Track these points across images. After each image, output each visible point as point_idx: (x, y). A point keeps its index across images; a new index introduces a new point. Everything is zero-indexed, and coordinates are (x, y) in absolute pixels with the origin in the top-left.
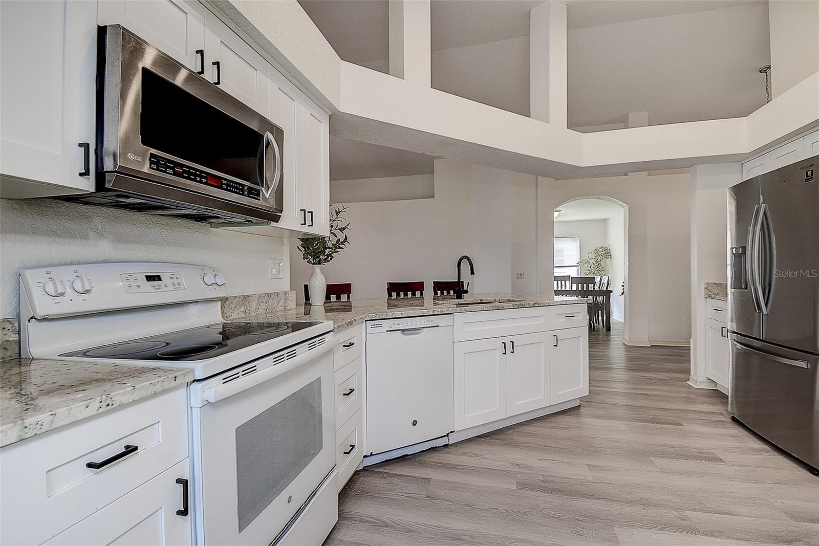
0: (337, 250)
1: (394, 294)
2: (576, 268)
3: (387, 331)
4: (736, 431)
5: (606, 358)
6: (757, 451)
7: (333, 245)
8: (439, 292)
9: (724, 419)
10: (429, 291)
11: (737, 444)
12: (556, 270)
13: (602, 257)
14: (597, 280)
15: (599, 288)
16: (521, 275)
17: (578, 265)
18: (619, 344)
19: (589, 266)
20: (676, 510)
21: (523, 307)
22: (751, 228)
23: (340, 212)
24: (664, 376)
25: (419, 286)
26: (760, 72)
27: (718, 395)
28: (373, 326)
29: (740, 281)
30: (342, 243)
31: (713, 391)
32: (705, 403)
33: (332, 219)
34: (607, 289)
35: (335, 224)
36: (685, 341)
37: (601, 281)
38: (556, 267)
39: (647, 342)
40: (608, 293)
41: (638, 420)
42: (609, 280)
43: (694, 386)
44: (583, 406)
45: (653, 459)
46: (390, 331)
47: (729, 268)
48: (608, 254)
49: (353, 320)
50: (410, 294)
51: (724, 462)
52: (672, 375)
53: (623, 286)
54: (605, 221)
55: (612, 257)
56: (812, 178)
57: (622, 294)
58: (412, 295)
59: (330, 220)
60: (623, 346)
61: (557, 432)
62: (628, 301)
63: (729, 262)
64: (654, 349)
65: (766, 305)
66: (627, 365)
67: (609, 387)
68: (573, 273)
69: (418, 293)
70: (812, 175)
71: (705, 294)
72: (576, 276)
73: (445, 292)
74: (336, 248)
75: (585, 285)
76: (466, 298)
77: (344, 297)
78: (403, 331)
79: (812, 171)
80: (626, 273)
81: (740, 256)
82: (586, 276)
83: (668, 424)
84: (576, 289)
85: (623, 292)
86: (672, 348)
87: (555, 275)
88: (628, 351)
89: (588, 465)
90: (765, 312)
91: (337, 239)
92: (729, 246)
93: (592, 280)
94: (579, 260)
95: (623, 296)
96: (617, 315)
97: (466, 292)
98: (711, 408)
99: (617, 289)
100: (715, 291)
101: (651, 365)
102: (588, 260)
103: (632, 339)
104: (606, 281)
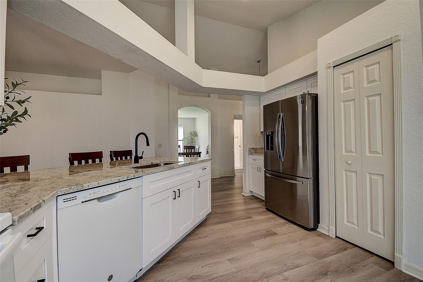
0: (13, 123)
1: (76, 163)
2: (182, 141)
3: (82, 202)
7: (8, 117)
8: (114, 158)
9: (264, 210)
10: (106, 158)
11: (276, 222)
13: (193, 136)
16: (160, 145)
19: (188, 140)
21: (184, 166)
22: (277, 122)
23: (17, 85)
25: (99, 155)
26: (257, 62)
27: (254, 198)
28: (65, 201)
30: (21, 116)
31: (252, 196)
33: (7, 90)
34: (198, 151)
35: (11, 96)
36: (231, 173)
38: (179, 141)
39: (218, 176)
40: (199, 154)
42: (199, 147)
43: (245, 195)
44: (208, 218)
45: (253, 242)
46: (85, 202)
48: (196, 135)
49: (41, 201)
50: (90, 161)
51: (278, 234)
54: (194, 119)
55: (198, 136)
56: (304, 103)
58: (93, 162)
59: (6, 91)
64: (221, 179)
65: (283, 156)
69: (97, 160)
70: (303, 101)
71: (249, 153)
72: (184, 146)
73: (119, 158)
74: (12, 121)
75: (190, 150)
76: (142, 162)
77: (21, 169)
78: (98, 199)
79: (303, 100)
80: (209, 143)
82: (189, 146)
84: (186, 152)
85: (208, 153)
86: (228, 177)
89: (228, 260)
90: (283, 161)
91: (14, 111)
94: (183, 137)
97: (141, 158)
101: (225, 187)
102: (188, 137)
103: (213, 175)
104: (198, 148)
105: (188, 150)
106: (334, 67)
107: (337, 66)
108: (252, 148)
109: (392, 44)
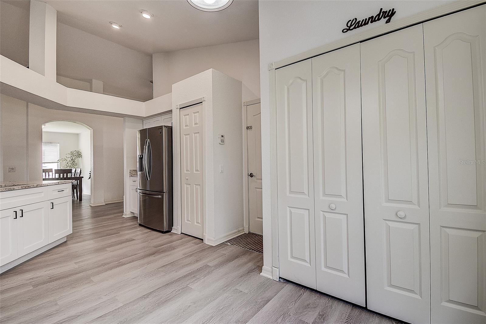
2: (56, 163)
4: (140, 229)
5: (80, 215)
6: (147, 233)
9: (137, 226)
11: (140, 233)
12: (43, 165)
13: (75, 157)
14: (73, 171)
15: (74, 175)
17: (58, 161)
18: (88, 207)
19: (67, 162)
20: (117, 261)
21: (29, 187)
22: (144, 147)
24: (112, 216)
26: (151, 82)
27: (135, 218)
29: (141, 169)
31: (132, 217)
32: (129, 222)
34: (80, 176)
37: (75, 172)
38: (43, 163)
39: (103, 202)
40: (80, 179)
41: (100, 237)
42: (81, 170)
43: (125, 217)
44: (69, 241)
47: (138, 163)
48: (80, 155)
51: (135, 240)
52: (116, 215)
53: (90, 174)
54: (78, 135)
55: (82, 157)
57: (89, 178)
60: (90, 207)
61: (54, 256)
62: (93, 182)
63: (138, 161)
64: (107, 205)
65: (149, 177)
66: (93, 215)
67: (82, 228)
68: (55, 167)
71: (130, 175)
72: (57, 169)
75: (65, 174)
79: (161, 130)
80: (92, 166)
81: (141, 158)
82: (64, 169)
83: (113, 234)
84: (58, 177)
85: (90, 177)
87: (43, 168)
88: (92, 209)
90: (149, 180)
92: (138, 154)
93: (70, 171)
94: (59, 158)
95: (90, 179)
96: (86, 191)
98: (132, 223)
99: (86, 175)
100: (133, 173)
101: (106, 213)
102: (66, 158)
103: (95, 202)
104: (79, 172)
105: (62, 175)
106: (180, 109)
107: (182, 108)
108: (133, 170)
109: (202, 102)
